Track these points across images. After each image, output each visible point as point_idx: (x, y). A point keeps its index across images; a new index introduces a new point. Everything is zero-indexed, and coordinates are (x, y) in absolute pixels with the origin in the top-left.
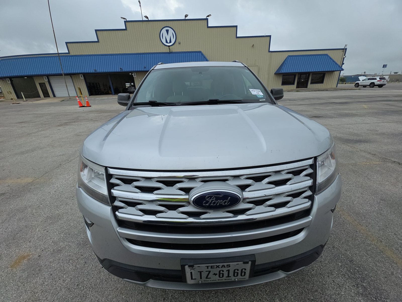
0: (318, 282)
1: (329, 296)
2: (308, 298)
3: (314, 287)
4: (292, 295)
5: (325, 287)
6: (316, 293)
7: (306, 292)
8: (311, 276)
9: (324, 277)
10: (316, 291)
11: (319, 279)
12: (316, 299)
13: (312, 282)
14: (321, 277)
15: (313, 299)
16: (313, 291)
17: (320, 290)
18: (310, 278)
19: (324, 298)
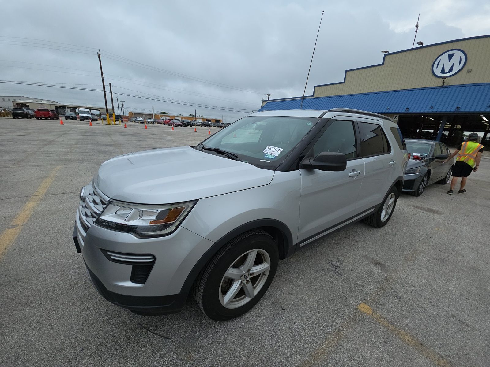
0: (127, 352)
1: (111, 363)
2: (108, 342)
3: (120, 347)
4: (111, 328)
5: (121, 359)
6: (113, 349)
7: (114, 340)
8: (133, 344)
9: (133, 358)
10: (116, 350)
11: (129, 353)
12: (107, 349)
13: (126, 346)
14: (132, 356)
15: (107, 346)
16: (116, 346)
17: (117, 353)
18: (131, 344)
19: (108, 357)
